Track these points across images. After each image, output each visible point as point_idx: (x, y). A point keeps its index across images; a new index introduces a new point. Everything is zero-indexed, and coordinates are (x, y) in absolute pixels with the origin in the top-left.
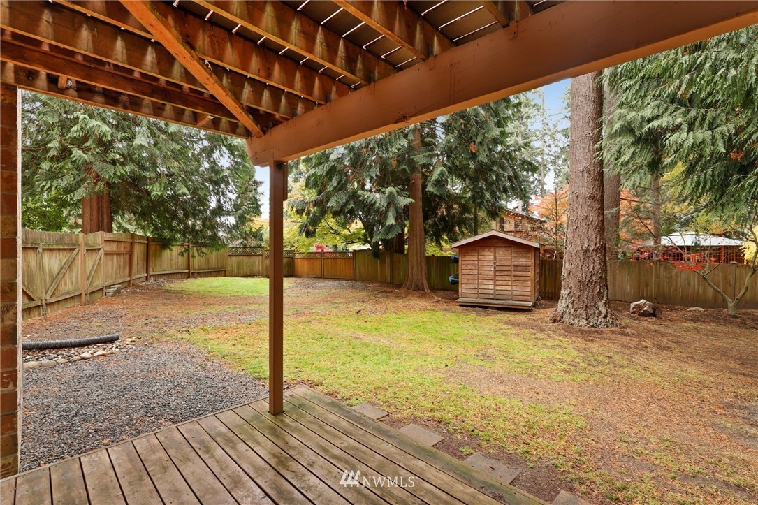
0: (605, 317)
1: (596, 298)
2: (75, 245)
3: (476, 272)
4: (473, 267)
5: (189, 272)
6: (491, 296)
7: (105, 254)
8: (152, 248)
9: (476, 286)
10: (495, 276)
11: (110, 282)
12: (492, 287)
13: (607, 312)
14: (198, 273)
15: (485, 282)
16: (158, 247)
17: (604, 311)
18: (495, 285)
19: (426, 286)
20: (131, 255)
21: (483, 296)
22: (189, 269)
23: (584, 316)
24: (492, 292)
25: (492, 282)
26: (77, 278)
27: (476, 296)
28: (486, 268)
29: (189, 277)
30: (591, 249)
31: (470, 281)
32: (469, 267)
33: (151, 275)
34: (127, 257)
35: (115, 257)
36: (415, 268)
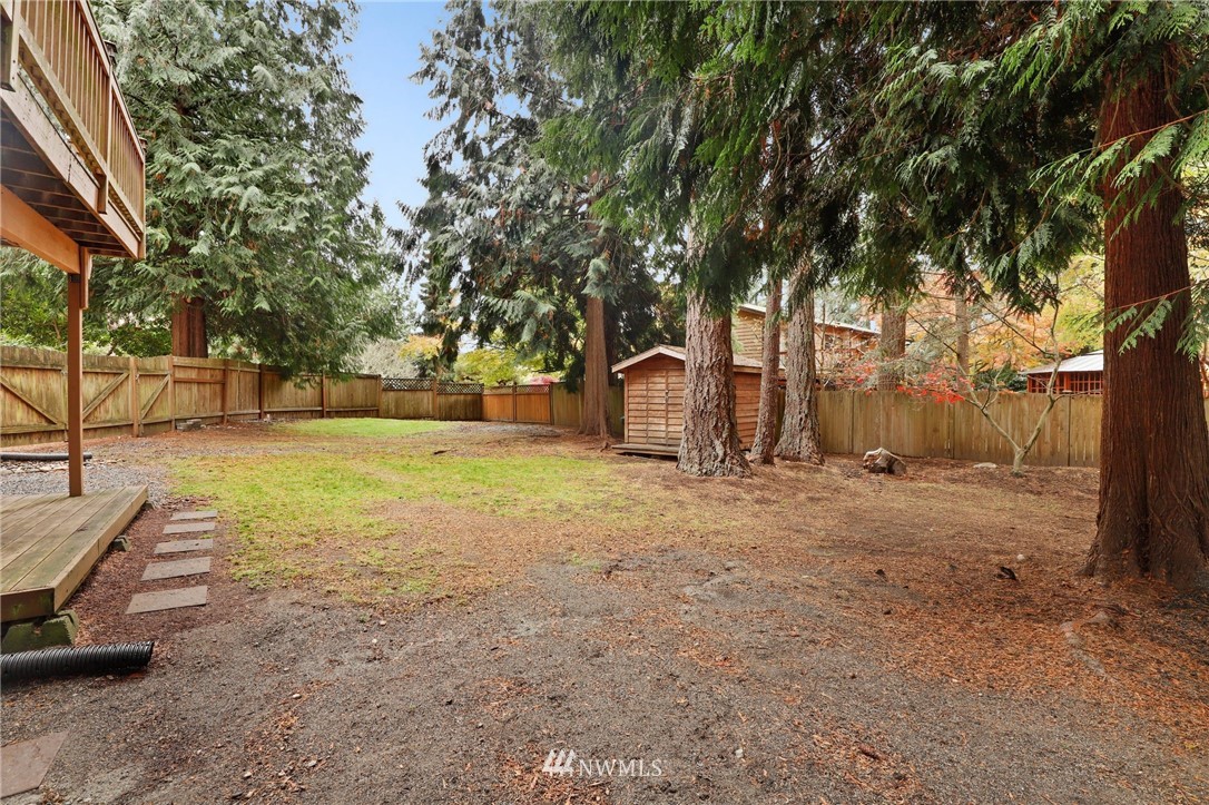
0: (723, 461)
1: (713, 436)
2: (120, 369)
3: (644, 407)
4: (642, 400)
5: (322, 411)
6: (663, 441)
7: (175, 382)
8: (268, 378)
9: (644, 427)
10: (668, 412)
11: (187, 415)
12: (663, 427)
13: (725, 454)
14: (337, 412)
15: (656, 420)
16: (276, 378)
17: (721, 453)
18: (667, 425)
19: (603, 428)
20: (224, 385)
21: (653, 440)
22: (322, 406)
23: (697, 460)
24: (663, 435)
25: (663, 421)
26: (126, 406)
27: (644, 440)
28: (656, 401)
29: (322, 417)
30: (705, 365)
31: (638, 420)
32: (637, 400)
33: (266, 413)
34: (218, 387)
35: (195, 388)
36: (591, 403)
